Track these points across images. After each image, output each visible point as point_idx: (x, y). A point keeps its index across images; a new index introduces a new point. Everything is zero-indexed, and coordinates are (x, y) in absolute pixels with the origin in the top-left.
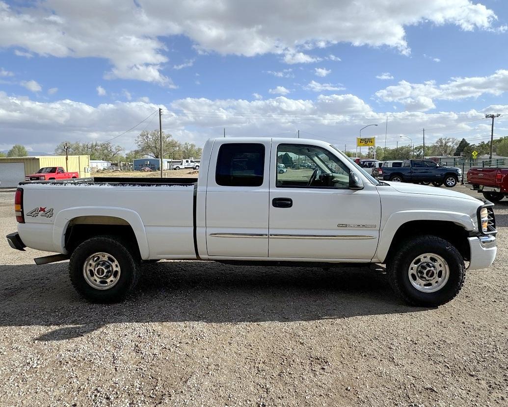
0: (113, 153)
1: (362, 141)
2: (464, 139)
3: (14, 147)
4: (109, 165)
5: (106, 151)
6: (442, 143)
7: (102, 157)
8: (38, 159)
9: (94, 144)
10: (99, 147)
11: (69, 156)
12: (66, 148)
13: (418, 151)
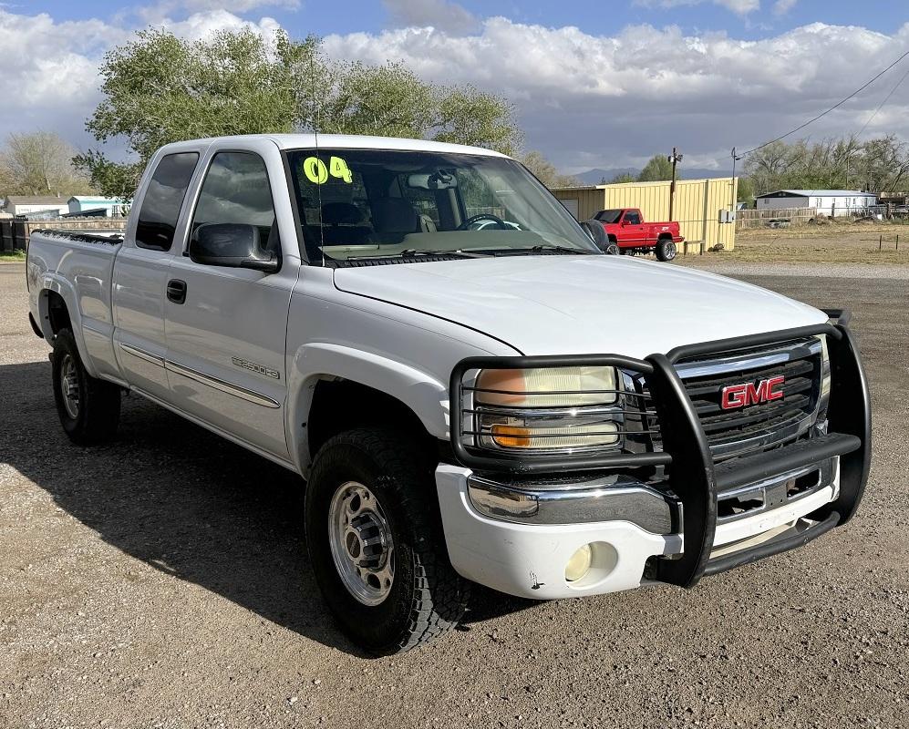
0: (899, 169)
3: (652, 162)
4: (872, 201)
5: (877, 163)
7: (862, 180)
8: (603, 190)
9: (846, 143)
10: (860, 152)
11: (677, 182)
12: (672, 160)
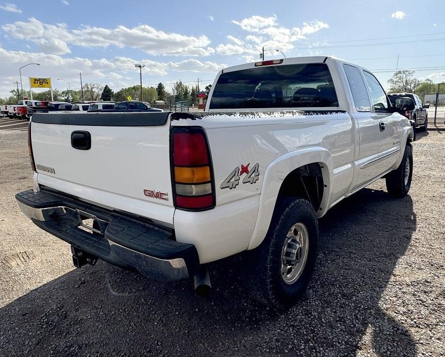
1: (36, 82)
2: (107, 86)
6: (88, 88)
13: (66, 96)
